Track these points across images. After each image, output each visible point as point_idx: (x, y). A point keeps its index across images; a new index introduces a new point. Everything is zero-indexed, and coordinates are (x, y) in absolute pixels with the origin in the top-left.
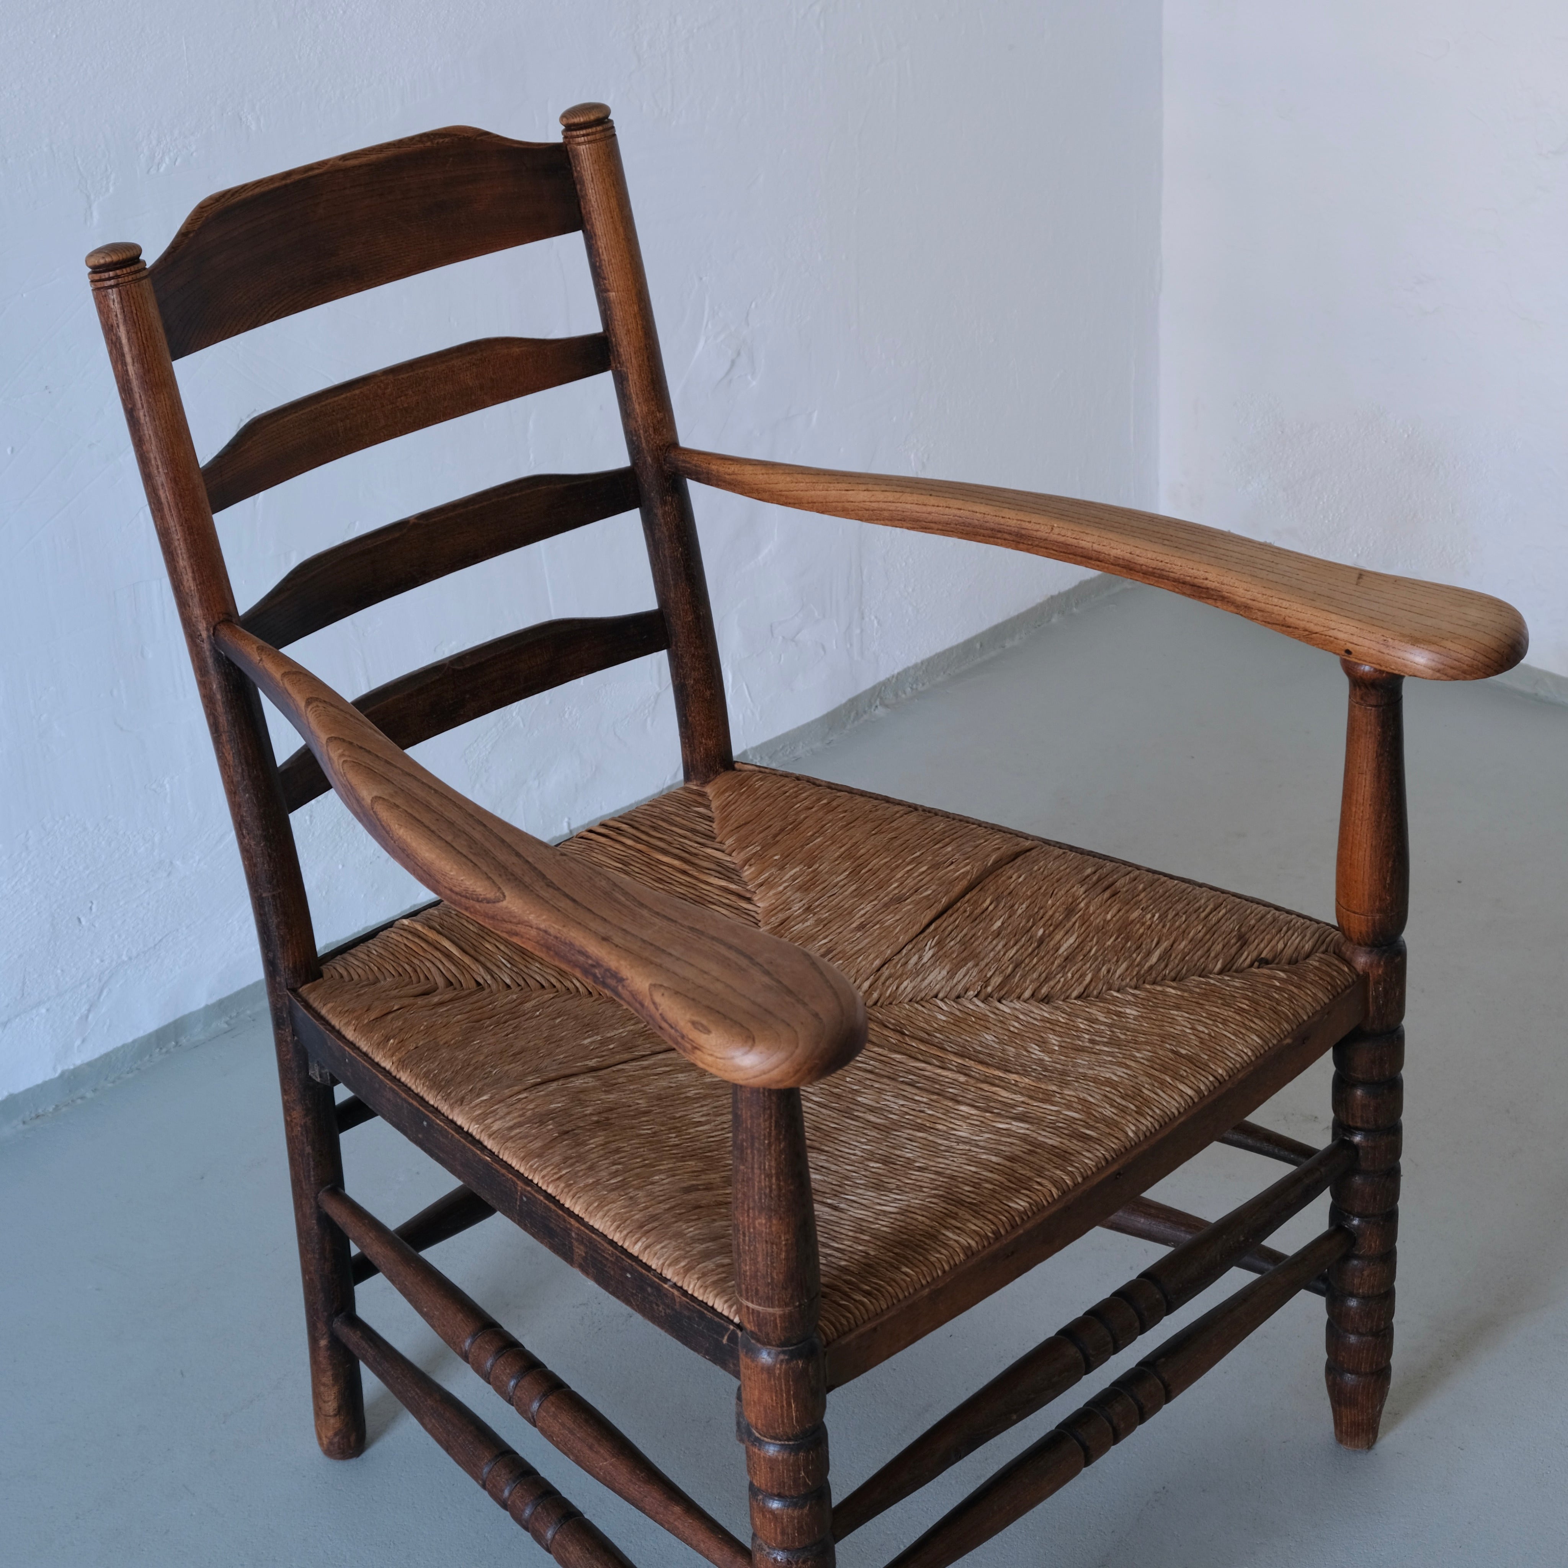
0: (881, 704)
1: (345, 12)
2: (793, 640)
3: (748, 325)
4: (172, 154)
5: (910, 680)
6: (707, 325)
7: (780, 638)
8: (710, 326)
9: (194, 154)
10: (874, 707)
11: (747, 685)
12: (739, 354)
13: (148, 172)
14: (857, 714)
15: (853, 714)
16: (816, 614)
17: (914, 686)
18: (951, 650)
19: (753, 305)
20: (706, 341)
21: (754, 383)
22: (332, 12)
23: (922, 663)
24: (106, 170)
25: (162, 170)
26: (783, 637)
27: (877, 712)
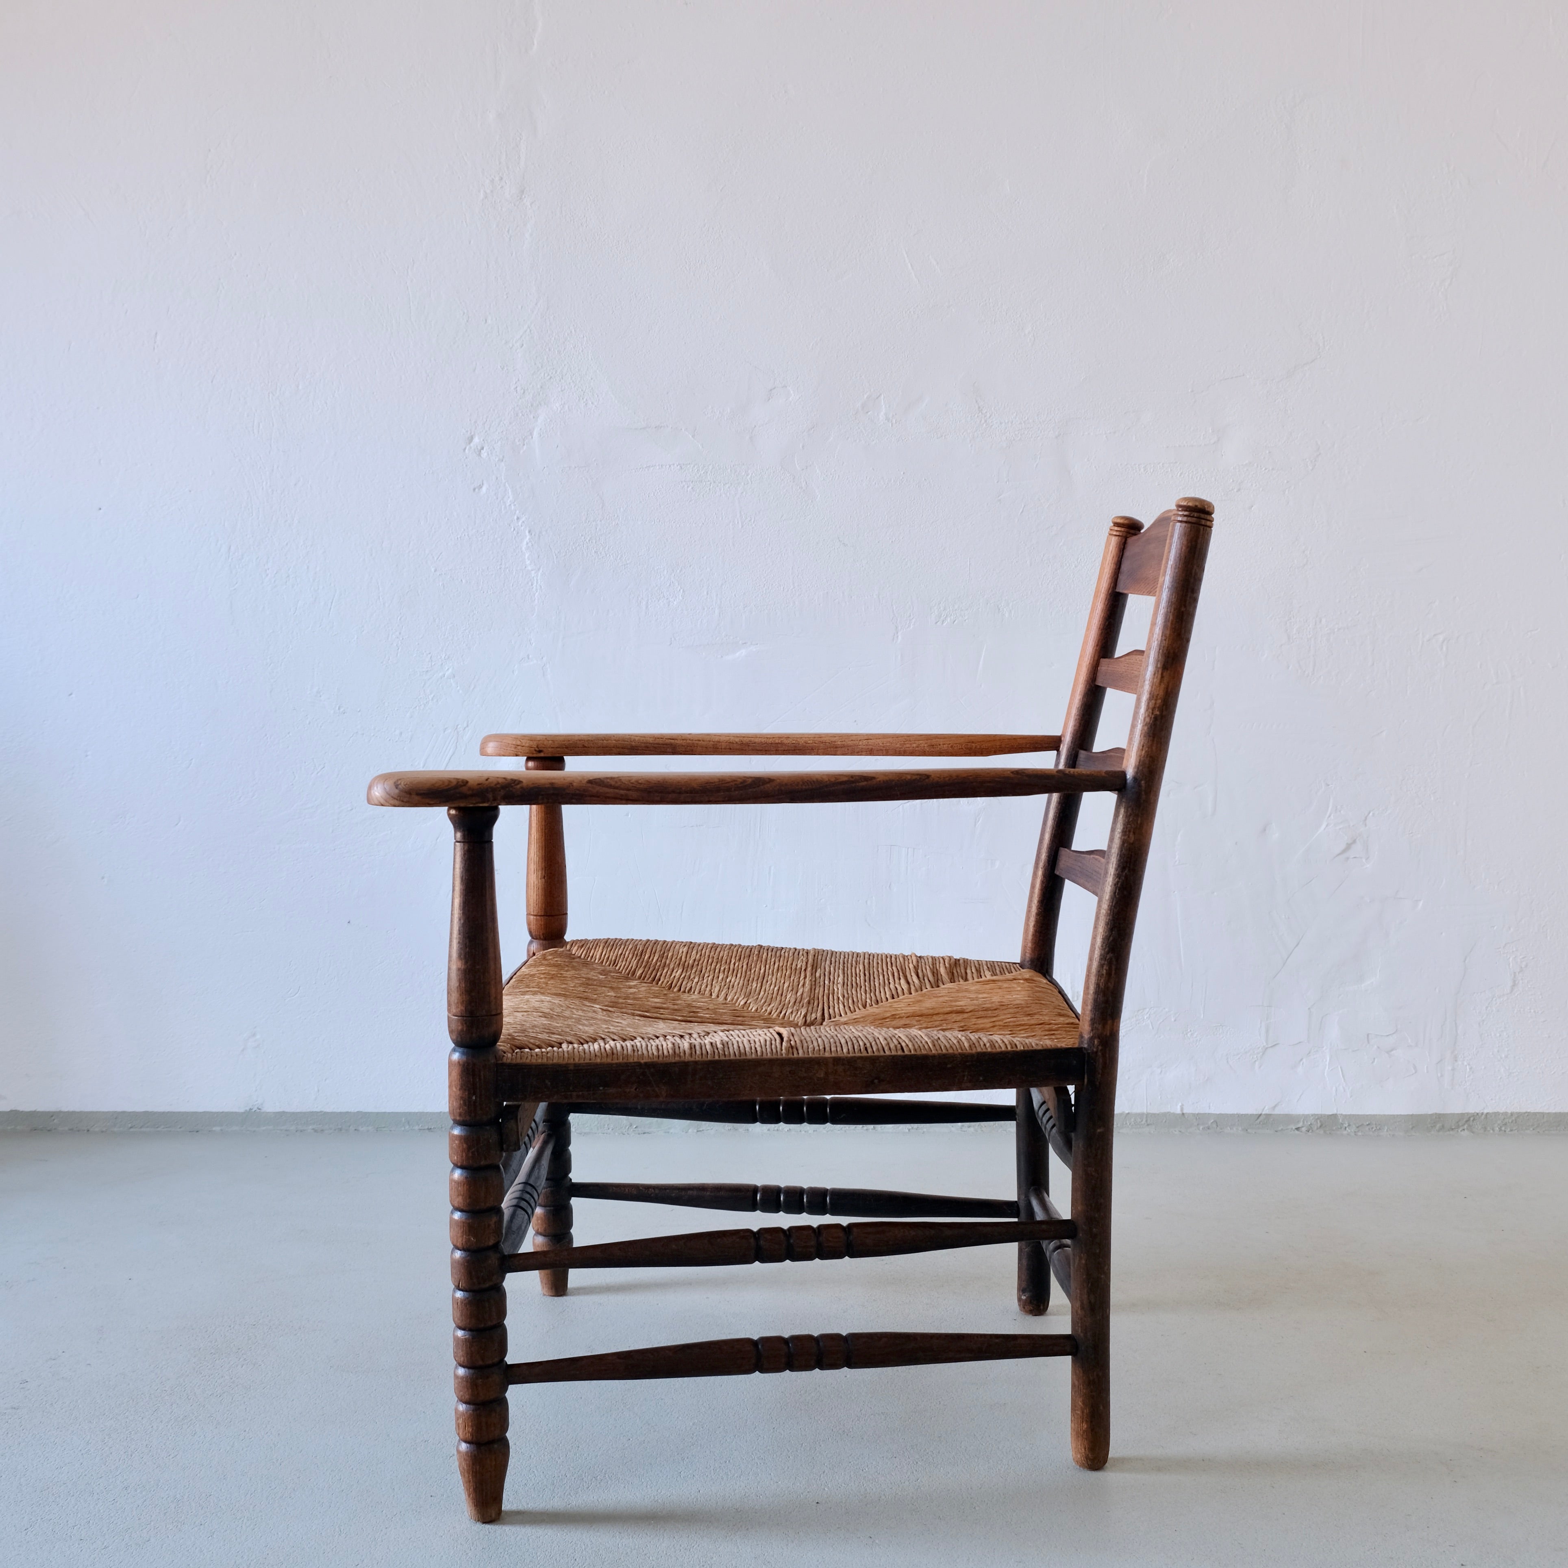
0: (1467, 1129)
1: (1075, 567)
2: (1388, 1052)
3: (1366, 825)
4: (952, 618)
5: (1499, 1122)
6: (1329, 816)
7: (1376, 1046)
8: (1332, 816)
9: (967, 621)
10: (1461, 1129)
11: (1341, 1067)
12: (1354, 842)
13: (936, 623)
14: (1443, 1126)
15: (1438, 1126)
16: (1409, 1041)
17: (1503, 1128)
18: (1543, 1114)
19: (1371, 814)
20: (1327, 826)
21: (1368, 866)
22: (1068, 565)
23: (1512, 1114)
24: (910, 616)
25: (945, 624)
26: (1378, 1047)
27: (1462, 1133)
